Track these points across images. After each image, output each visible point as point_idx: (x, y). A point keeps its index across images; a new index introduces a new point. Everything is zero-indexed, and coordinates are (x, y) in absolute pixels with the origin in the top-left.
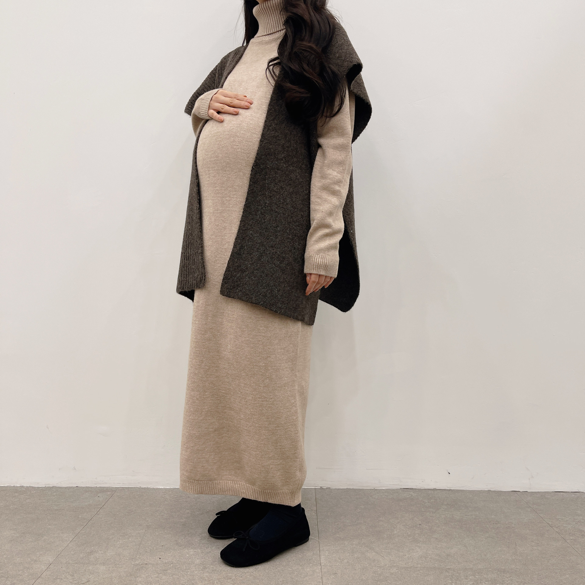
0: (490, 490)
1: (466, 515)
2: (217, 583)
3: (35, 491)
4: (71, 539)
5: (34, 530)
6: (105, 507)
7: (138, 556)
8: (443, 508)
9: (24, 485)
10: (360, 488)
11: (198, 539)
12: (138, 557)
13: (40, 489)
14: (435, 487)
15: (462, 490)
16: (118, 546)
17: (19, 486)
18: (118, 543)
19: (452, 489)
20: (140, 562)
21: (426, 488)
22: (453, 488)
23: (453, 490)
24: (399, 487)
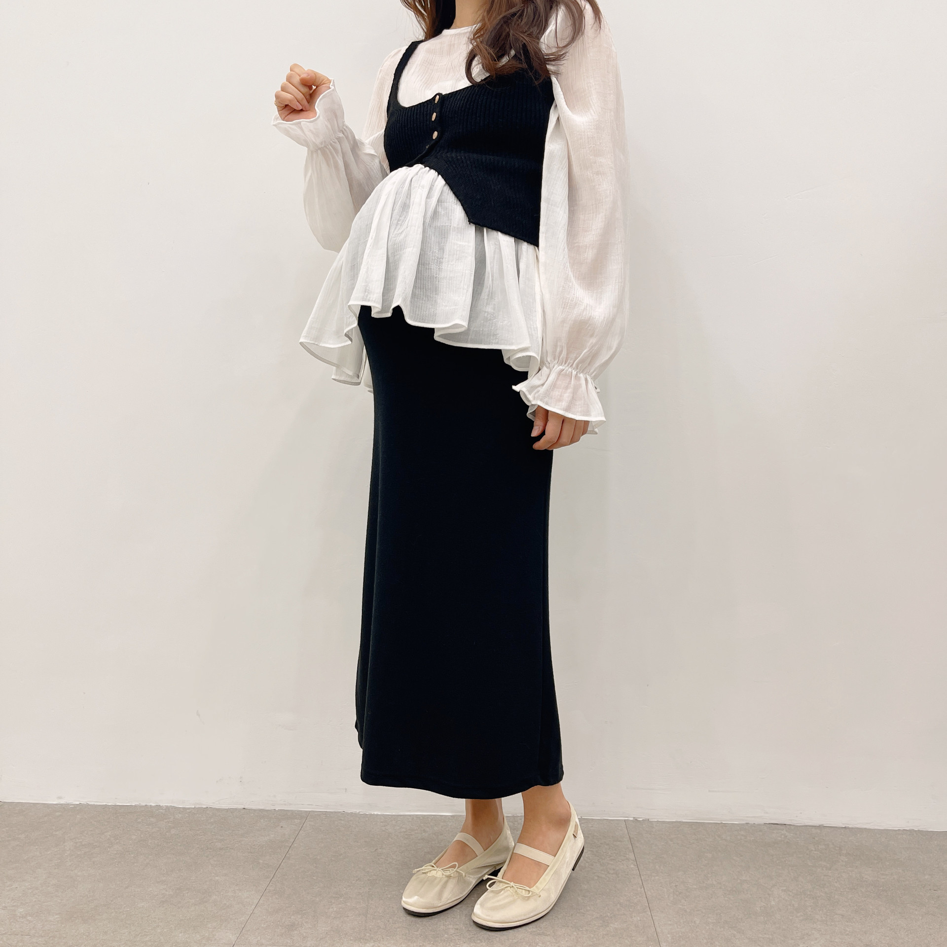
0: (913, 830)
1: (883, 874)
3: (180, 815)
5: (194, 884)
8: (842, 861)
10: (698, 821)
12: (369, 936)
13: (188, 811)
14: (821, 824)
15: (865, 829)
23: (852, 828)
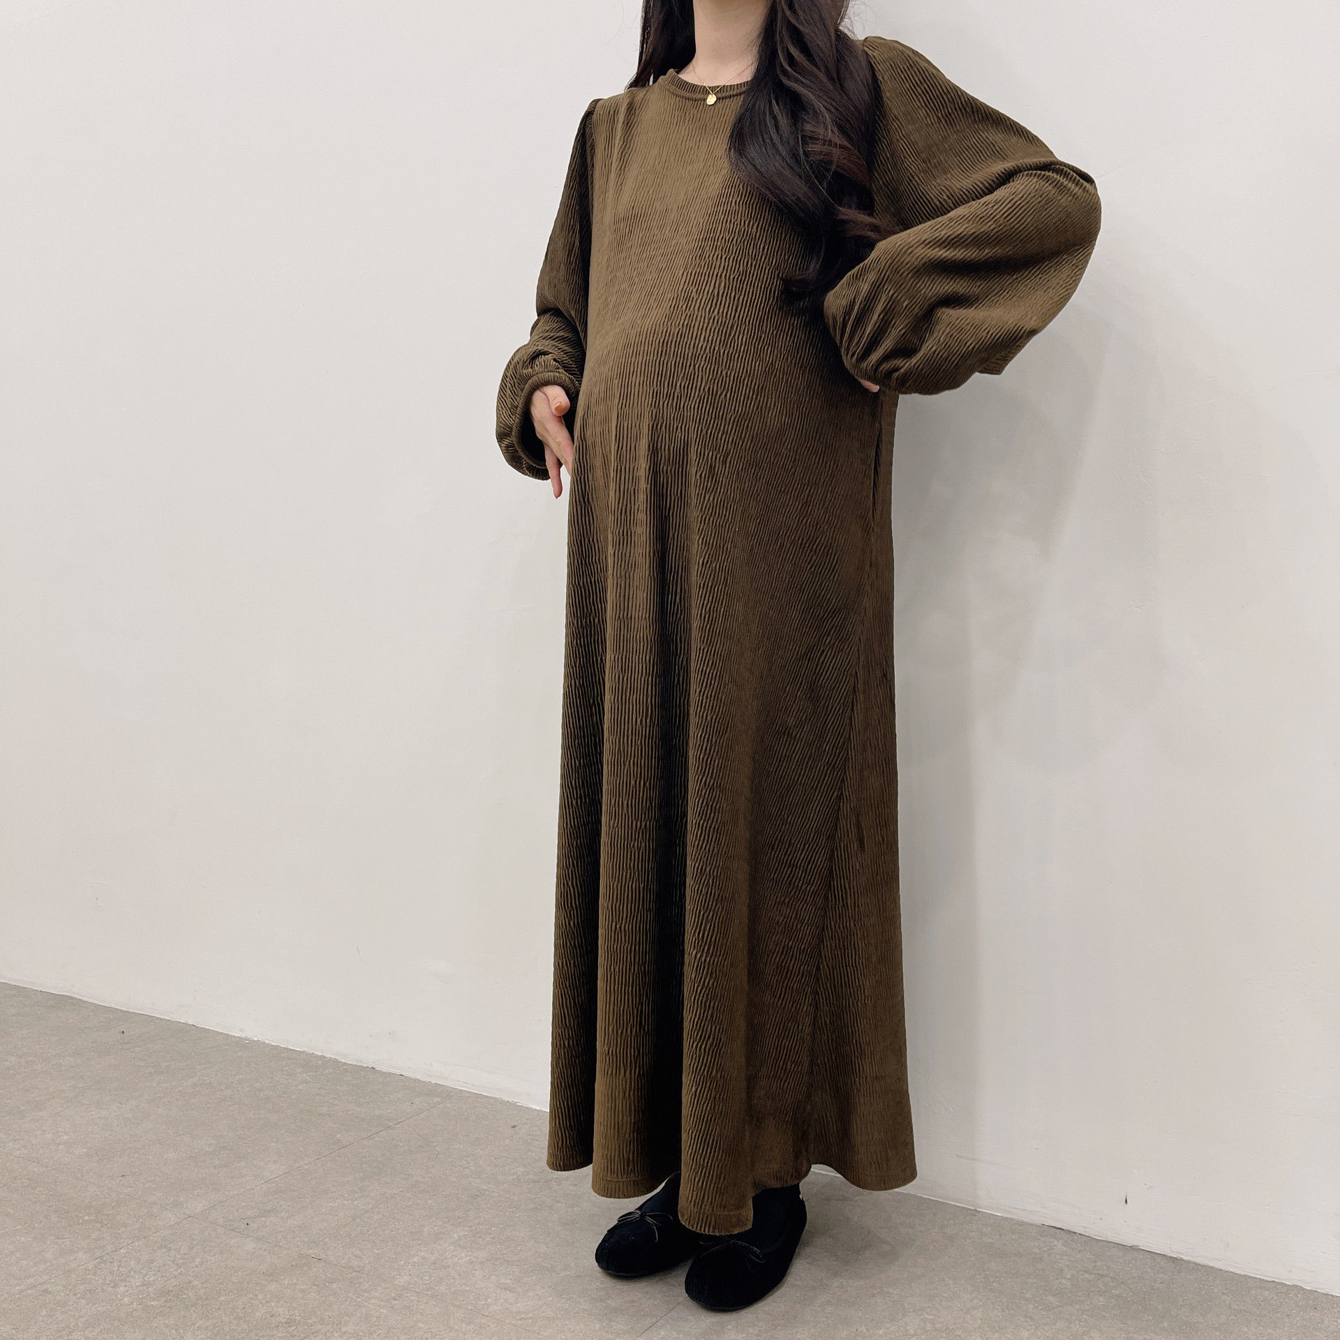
2: (378, 1335)
4: (272, 1177)
6: (398, 1126)
7: (327, 1240)
9: (328, 1056)
11: (462, 1234)
16: (323, 1211)
17: (320, 1054)
18: (331, 1204)
19: (1185, 1258)
20: (315, 1253)
21: (1110, 1240)
22: (1187, 1256)
24: (1038, 1220)
